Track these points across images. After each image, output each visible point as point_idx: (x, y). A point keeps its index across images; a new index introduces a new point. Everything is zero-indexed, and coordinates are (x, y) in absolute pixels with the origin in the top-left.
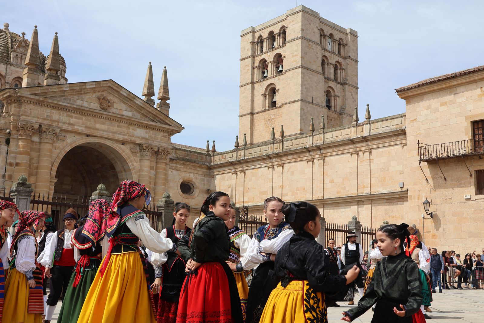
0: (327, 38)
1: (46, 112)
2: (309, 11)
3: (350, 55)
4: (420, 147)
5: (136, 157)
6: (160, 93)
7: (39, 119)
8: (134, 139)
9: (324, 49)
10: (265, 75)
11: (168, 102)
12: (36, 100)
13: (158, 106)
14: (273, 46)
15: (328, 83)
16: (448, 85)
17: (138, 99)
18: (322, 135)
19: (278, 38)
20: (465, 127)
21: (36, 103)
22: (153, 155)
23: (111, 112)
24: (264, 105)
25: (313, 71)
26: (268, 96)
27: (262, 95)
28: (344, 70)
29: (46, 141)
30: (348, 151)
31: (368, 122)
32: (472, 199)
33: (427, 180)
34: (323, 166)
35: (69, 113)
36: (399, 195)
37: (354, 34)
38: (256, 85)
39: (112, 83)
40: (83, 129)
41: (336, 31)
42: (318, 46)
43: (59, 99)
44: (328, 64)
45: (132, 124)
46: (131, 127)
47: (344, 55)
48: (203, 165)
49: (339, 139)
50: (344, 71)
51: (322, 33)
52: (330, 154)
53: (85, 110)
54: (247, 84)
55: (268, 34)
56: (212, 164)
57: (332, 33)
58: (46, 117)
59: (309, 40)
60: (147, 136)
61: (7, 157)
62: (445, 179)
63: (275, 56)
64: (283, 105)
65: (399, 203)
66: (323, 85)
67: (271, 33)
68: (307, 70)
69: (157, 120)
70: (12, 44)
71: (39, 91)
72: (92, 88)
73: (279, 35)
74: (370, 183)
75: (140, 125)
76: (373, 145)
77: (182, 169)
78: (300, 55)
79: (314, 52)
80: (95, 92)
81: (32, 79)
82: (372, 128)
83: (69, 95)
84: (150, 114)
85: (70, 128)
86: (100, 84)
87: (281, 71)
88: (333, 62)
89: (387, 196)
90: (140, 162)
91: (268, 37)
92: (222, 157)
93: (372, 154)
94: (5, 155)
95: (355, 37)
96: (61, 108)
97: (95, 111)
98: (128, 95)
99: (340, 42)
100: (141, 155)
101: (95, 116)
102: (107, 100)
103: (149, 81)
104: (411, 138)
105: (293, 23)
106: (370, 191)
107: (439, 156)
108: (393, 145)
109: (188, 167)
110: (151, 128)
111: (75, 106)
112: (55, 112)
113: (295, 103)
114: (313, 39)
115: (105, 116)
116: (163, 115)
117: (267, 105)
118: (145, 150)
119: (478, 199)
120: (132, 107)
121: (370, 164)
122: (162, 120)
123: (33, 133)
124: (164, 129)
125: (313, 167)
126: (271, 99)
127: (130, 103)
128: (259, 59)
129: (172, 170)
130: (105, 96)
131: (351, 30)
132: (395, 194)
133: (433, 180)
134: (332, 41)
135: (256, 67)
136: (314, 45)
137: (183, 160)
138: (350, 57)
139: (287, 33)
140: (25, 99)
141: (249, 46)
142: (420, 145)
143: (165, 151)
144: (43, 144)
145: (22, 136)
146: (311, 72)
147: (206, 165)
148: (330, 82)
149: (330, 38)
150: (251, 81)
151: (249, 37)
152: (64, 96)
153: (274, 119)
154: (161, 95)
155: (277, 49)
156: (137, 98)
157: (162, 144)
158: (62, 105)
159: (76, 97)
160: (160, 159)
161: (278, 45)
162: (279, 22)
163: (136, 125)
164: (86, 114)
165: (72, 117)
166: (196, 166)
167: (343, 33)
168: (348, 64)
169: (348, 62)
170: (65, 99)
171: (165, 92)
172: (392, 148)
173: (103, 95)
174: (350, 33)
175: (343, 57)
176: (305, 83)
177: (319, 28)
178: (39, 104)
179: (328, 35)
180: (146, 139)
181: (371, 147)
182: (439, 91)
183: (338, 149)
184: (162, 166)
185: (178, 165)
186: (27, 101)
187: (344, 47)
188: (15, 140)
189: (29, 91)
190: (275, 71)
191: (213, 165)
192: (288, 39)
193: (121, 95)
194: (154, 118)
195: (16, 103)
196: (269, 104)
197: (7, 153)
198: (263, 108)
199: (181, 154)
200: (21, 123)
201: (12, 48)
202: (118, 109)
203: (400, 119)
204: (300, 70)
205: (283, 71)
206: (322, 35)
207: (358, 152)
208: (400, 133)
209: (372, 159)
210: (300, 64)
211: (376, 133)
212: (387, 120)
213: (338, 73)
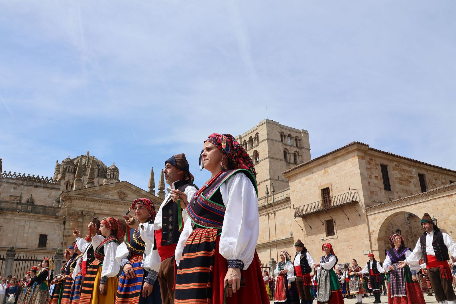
0: (287, 137)
1: (86, 203)
2: (271, 122)
3: (304, 146)
6: (159, 185)
7: (82, 208)
9: (285, 145)
11: (164, 190)
12: (79, 197)
13: (158, 194)
14: (253, 145)
15: (289, 166)
16: (307, 168)
17: (143, 191)
19: (255, 141)
20: (319, 193)
21: (80, 199)
23: (126, 200)
25: (277, 159)
29: (86, 221)
30: (264, 214)
31: (273, 194)
32: (325, 240)
33: (302, 229)
35: (100, 203)
36: (290, 240)
37: (306, 133)
39: (126, 183)
40: (108, 212)
41: (293, 132)
42: (280, 143)
43: (94, 195)
44: (289, 153)
47: (300, 147)
50: (301, 157)
51: (283, 134)
53: (110, 201)
55: (249, 139)
57: (290, 133)
58: (86, 207)
59: (273, 140)
61: (64, 232)
62: (311, 228)
63: (254, 152)
64: (260, 183)
65: (291, 245)
66: (285, 168)
67: (251, 137)
69: (156, 203)
70: (88, 163)
71: (81, 192)
72: (114, 187)
73: (255, 138)
74: (276, 233)
76: (276, 208)
78: (267, 150)
79: (277, 147)
80: (116, 189)
81: (78, 185)
82: (275, 198)
83: (100, 192)
85: (100, 212)
86: (118, 184)
87: (258, 161)
88: (293, 152)
89: (284, 241)
91: (249, 141)
93: (276, 214)
94: (63, 231)
95: (307, 135)
96: (95, 201)
97: (115, 200)
98: (137, 189)
99: (296, 138)
101: (116, 203)
102: (124, 193)
103: (151, 179)
104: (292, 202)
105: (262, 131)
106: (275, 239)
107: (307, 212)
108: (286, 208)
111: (103, 199)
112: (91, 203)
113: (267, 181)
114: (276, 139)
115: (122, 203)
116: (160, 199)
119: (327, 239)
121: (275, 221)
122: (159, 202)
123: (78, 217)
127: (138, 194)
130: (122, 191)
131: (304, 130)
132: (287, 239)
133: (305, 228)
134: (291, 139)
136: (278, 143)
139: (259, 137)
140: (73, 197)
142: (295, 207)
144: (84, 223)
145: (72, 219)
146: (276, 160)
148: (291, 165)
149: (289, 137)
152: (97, 193)
154: (160, 187)
155: (255, 147)
158: (95, 199)
159: (104, 193)
161: (255, 145)
162: (254, 131)
164: (110, 203)
165: (101, 205)
167: (298, 132)
169: (303, 151)
170: (97, 195)
171: (162, 185)
172: (285, 210)
173: (121, 191)
174: (303, 132)
176: (272, 167)
177: (280, 132)
178: (81, 199)
179: (287, 135)
181: (275, 210)
182: (304, 172)
186: (75, 198)
187: (300, 141)
188: (68, 221)
189: (75, 193)
192: (260, 140)
193: (132, 190)
194: (154, 201)
195: (69, 200)
197: (64, 230)
200: (71, 212)
201: (88, 165)
202: (131, 198)
203: (288, 191)
204: (268, 159)
205: (259, 161)
206: (283, 136)
207: (269, 213)
208: (288, 199)
209: (276, 218)
210: (268, 156)
211: (276, 201)
212: (282, 192)
213: (297, 159)
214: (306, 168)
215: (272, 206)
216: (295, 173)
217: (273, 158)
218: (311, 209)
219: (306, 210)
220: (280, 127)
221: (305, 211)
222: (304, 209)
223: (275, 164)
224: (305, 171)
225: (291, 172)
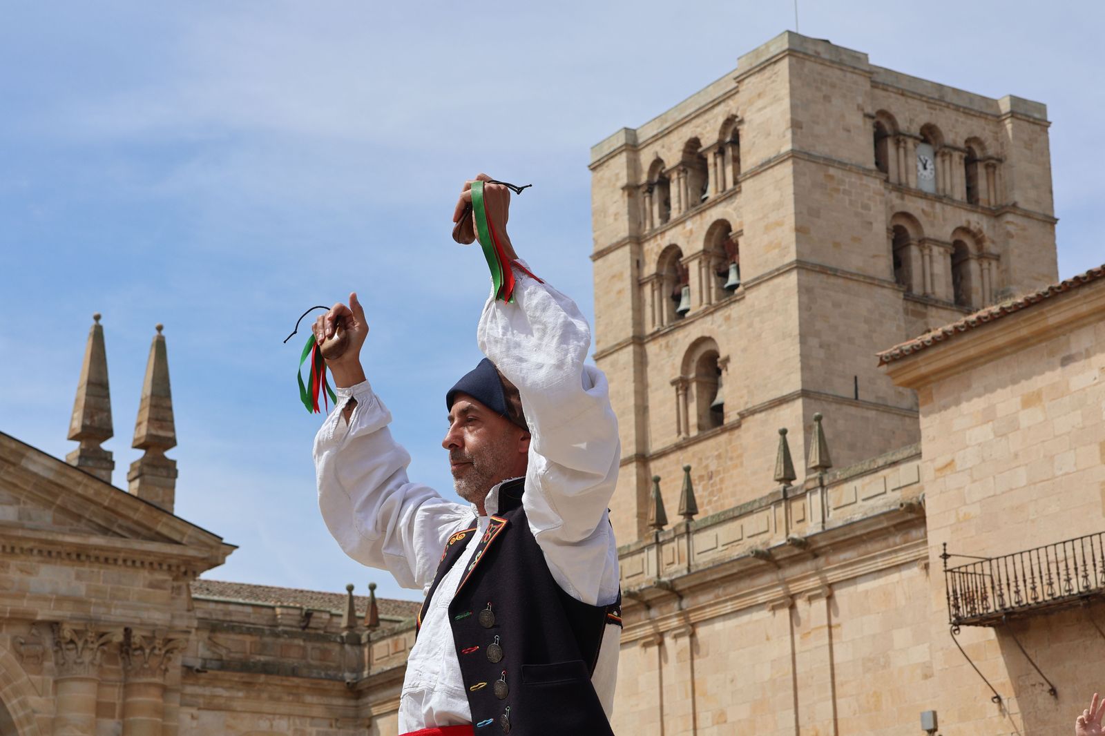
0: (910, 143)
2: (821, 49)
3: (1017, 197)
4: (951, 571)
5: (40, 673)
6: (139, 424)
8: (24, 605)
9: (901, 189)
10: (683, 306)
11: (169, 454)
13: (135, 474)
14: (704, 191)
15: (923, 316)
16: (1035, 328)
17: (36, 457)
18: (684, 541)
19: (715, 165)
22: (111, 659)
24: (682, 423)
25: (847, 276)
26: (694, 387)
27: (673, 383)
28: (997, 258)
30: (761, 598)
31: (817, 482)
33: (998, 699)
34: (692, 659)
37: (1032, 117)
38: (652, 349)
41: (951, 114)
42: (866, 180)
44: (922, 242)
45: (17, 551)
46: (14, 563)
47: (992, 202)
48: (326, 682)
49: (737, 552)
50: (994, 263)
51: (887, 127)
52: (708, 613)
54: (620, 347)
55: (685, 151)
56: (365, 673)
57: (933, 122)
59: (828, 162)
60: (81, 589)
62: (1053, 691)
63: (710, 233)
64: (742, 416)
66: (898, 327)
67: (694, 143)
68: (823, 277)
69: (120, 526)
73: (720, 149)
74: (835, 720)
75: (51, 552)
76: (836, 569)
77: (237, 705)
78: (790, 221)
79: (851, 202)
82: (832, 504)
84: (93, 507)
87: (735, 286)
88: (946, 234)
90: (56, 691)
91: (682, 163)
92: (396, 645)
93: (835, 604)
95: (1038, 128)
99: (970, 151)
100: (61, 665)
103: (89, 382)
104: (937, 532)
105: (760, 103)
107: (1027, 598)
108: (898, 567)
109: (265, 695)
110: (97, 558)
113: (785, 406)
114: (844, 154)
116: (142, 507)
117: (693, 420)
118: (72, 641)
120: (15, 486)
121: (831, 645)
124: (151, 559)
125: (661, 668)
126: (706, 396)
127: (8, 473)
128: (656, 249)
129: (194, 711)
131: (1015, 100)
133: (1018, 696)
134: (935, 154)
135: (650, 279)
136: (854, 178)
137: (245, 667)
138: (1014, 205)
139: (742, 143)
141: (618, 204)
142: (951, 563)
143: (158, 642)
146: (840, 281)
147: (342, 680)
148: (932, 312)
149: (925, 141)
150: (631, 334)
151: (619, 169)
153: (718, 472)
154: (143, 431)
155: (715, 203)
156: (30, 454)
157: (145, 615)
160: (137, 674)
161: (716, 189)
162: (716, 103)
163: (35, 552)
166: (297, 687)
167: (982, 115)
168: (1009, 235)
169: (1011, 228)
171: (157, 419)
172: (895, 577)
174: (1013, 114)
175: (990, 209)
176: (819, 325)
177: (870, 110)
179: (915, 130)
180: (78, 602)
181: (832, 577)
182: (1015, 352)
183: (732, 589)
184: (146, 699)
185: (219, 691)
187: (991, 170)
190: (713, 291)
191: (370, 677)
192: (747, 163)
194: (109, 521)
196: (700, 417)
198: (679, 432)
199: (233, 645)
203: (913, 465)
204: (793, 278)
205: (740, 289)
206: (886, 136)
207: (793, 597)
208: (910, 516)
209: (839, 625)
210: (792, 257)
211: (840, 523)
212: (876, 471)
213: (969, 273)
214: (1024, 332)
215: (816, 556)
216: (961, 356)
217: (823, 270)
218: (1054, 576)
219: (1021, 583)
220: (875, 85)
221: (1013, 589)
222: (1012, 578)
223: (837, 305)
224: (1021, 344)
225: (931, 352)
